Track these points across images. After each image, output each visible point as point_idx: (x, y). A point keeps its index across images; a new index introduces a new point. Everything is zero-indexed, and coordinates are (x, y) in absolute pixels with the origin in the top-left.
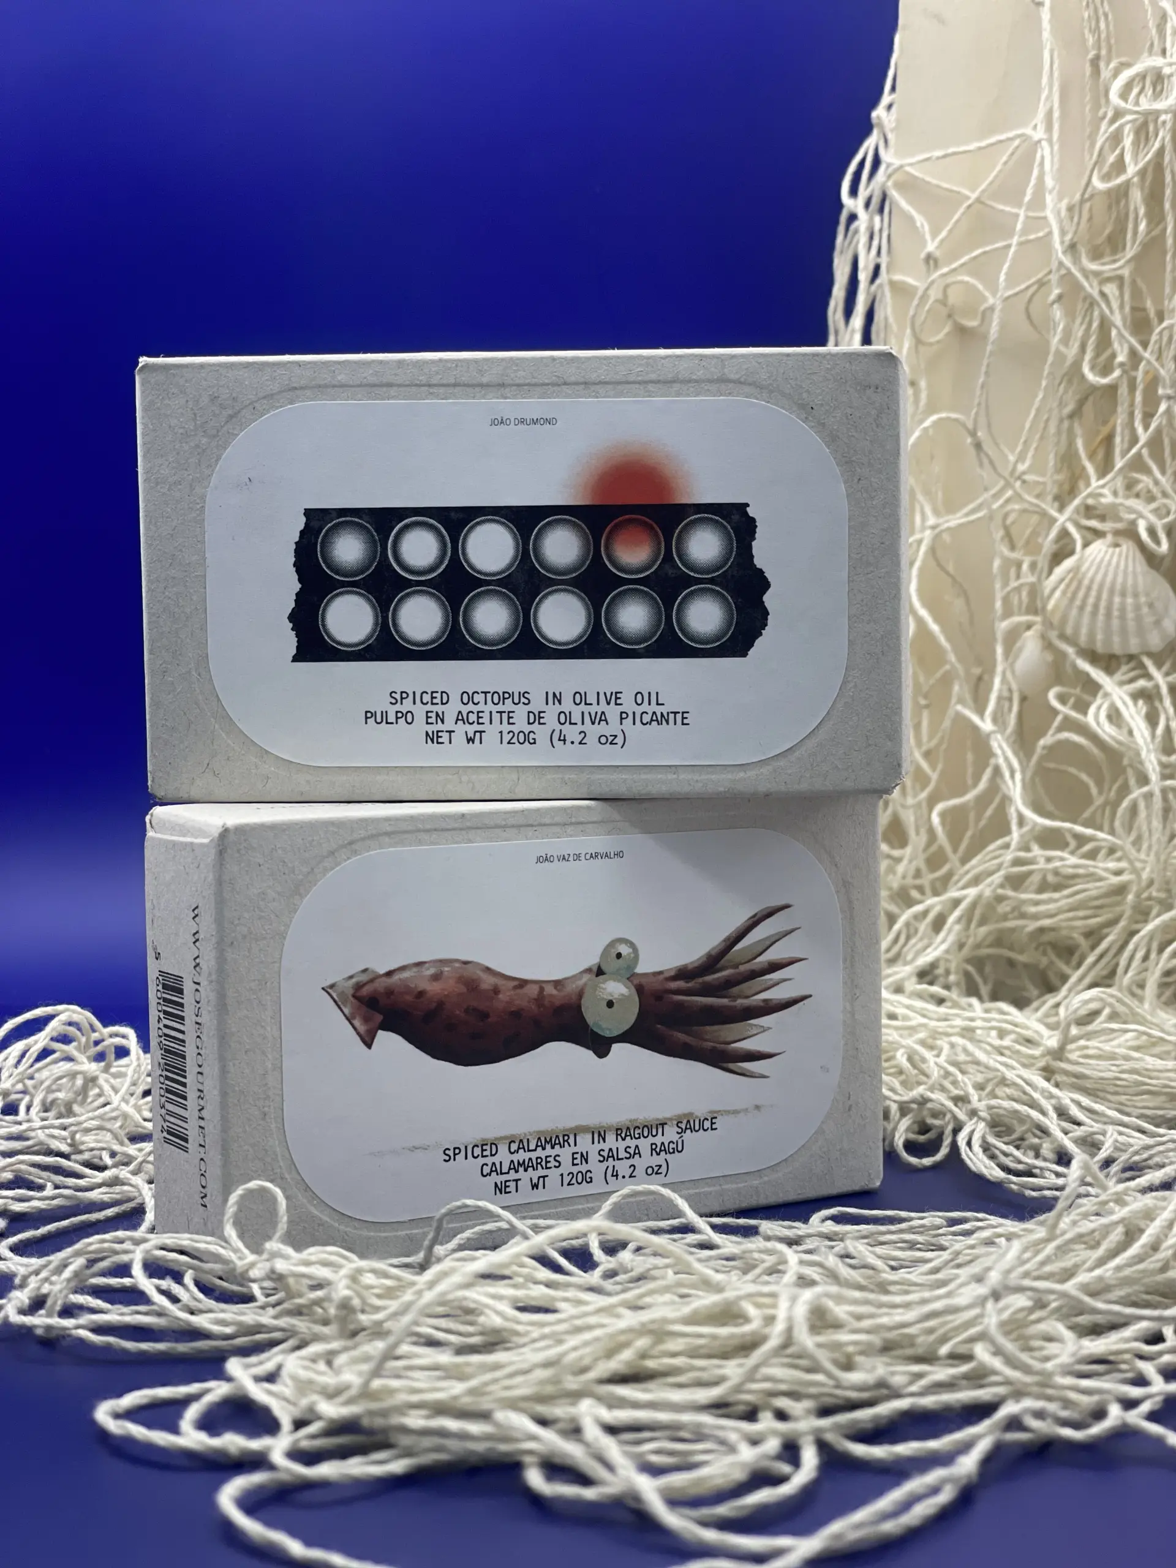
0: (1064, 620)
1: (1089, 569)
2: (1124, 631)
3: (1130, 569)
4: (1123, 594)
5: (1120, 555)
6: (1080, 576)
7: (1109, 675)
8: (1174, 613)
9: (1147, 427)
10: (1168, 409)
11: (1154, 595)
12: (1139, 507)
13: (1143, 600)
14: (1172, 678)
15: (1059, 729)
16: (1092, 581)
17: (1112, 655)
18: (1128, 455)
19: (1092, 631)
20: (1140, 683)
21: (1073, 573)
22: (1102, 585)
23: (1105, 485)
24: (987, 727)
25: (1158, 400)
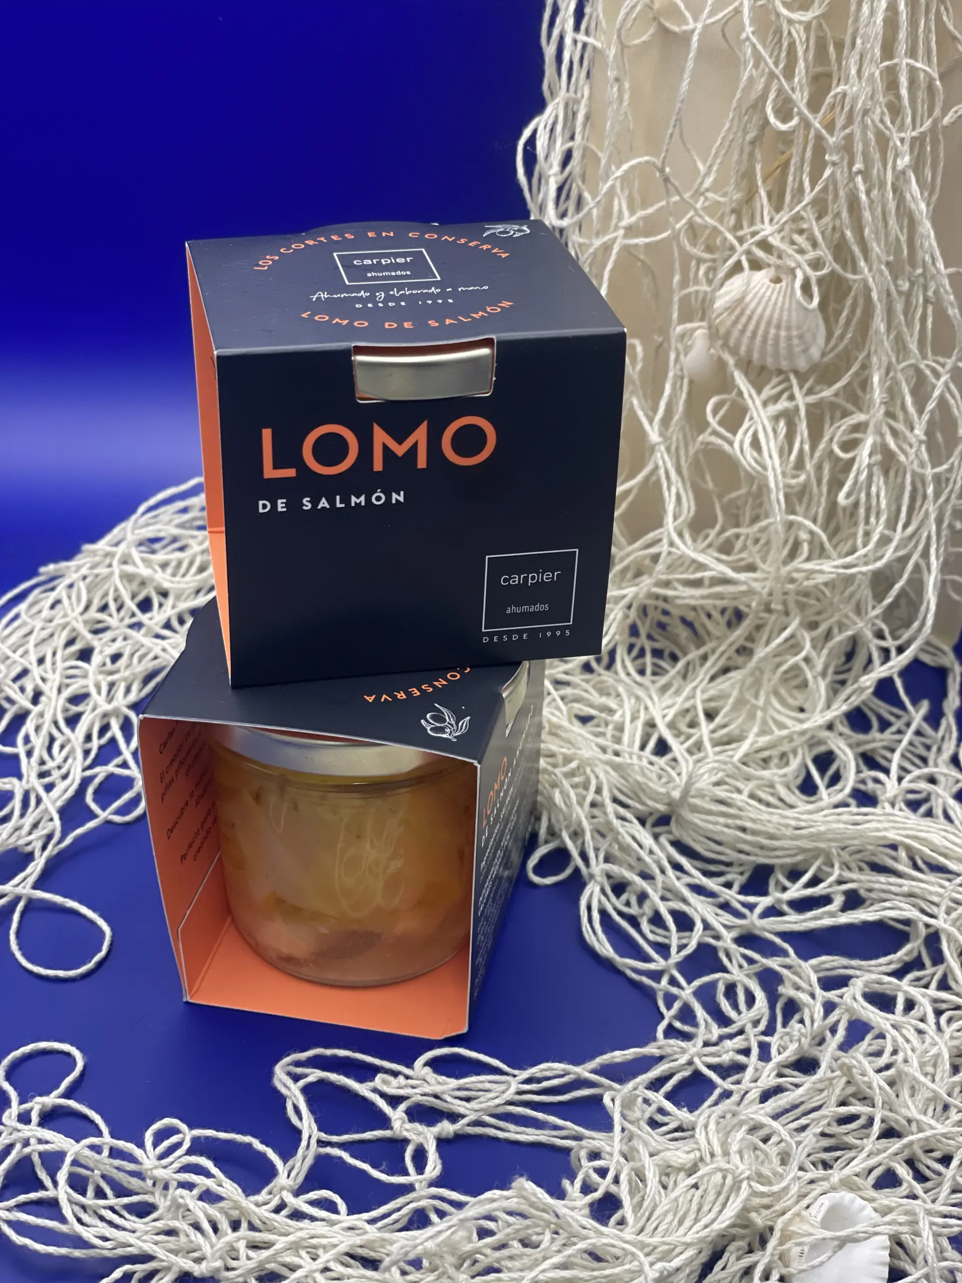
0: (728, 334)
1: (751, 300)
2: (776, 354)
3: (786, 306)
4: (778, 327)
5: (779, 292)
6: (743, 305)
7: (759, 392)
8: (821, 340)
9: (813, 184)
10: (833, 174)
11: (805, 328)
12: (798, 257)
13: (795, 333)
14: (811, 399)
15: (715, 433)
16: (753, 312)
17: (763, 368)
18: (791, 210)
19: (750, 351)
20: (783, 404)
21: (740, 301)
22: (761, 317)
23: (772, 234)
24: (654, 436)
25: (824, 165)
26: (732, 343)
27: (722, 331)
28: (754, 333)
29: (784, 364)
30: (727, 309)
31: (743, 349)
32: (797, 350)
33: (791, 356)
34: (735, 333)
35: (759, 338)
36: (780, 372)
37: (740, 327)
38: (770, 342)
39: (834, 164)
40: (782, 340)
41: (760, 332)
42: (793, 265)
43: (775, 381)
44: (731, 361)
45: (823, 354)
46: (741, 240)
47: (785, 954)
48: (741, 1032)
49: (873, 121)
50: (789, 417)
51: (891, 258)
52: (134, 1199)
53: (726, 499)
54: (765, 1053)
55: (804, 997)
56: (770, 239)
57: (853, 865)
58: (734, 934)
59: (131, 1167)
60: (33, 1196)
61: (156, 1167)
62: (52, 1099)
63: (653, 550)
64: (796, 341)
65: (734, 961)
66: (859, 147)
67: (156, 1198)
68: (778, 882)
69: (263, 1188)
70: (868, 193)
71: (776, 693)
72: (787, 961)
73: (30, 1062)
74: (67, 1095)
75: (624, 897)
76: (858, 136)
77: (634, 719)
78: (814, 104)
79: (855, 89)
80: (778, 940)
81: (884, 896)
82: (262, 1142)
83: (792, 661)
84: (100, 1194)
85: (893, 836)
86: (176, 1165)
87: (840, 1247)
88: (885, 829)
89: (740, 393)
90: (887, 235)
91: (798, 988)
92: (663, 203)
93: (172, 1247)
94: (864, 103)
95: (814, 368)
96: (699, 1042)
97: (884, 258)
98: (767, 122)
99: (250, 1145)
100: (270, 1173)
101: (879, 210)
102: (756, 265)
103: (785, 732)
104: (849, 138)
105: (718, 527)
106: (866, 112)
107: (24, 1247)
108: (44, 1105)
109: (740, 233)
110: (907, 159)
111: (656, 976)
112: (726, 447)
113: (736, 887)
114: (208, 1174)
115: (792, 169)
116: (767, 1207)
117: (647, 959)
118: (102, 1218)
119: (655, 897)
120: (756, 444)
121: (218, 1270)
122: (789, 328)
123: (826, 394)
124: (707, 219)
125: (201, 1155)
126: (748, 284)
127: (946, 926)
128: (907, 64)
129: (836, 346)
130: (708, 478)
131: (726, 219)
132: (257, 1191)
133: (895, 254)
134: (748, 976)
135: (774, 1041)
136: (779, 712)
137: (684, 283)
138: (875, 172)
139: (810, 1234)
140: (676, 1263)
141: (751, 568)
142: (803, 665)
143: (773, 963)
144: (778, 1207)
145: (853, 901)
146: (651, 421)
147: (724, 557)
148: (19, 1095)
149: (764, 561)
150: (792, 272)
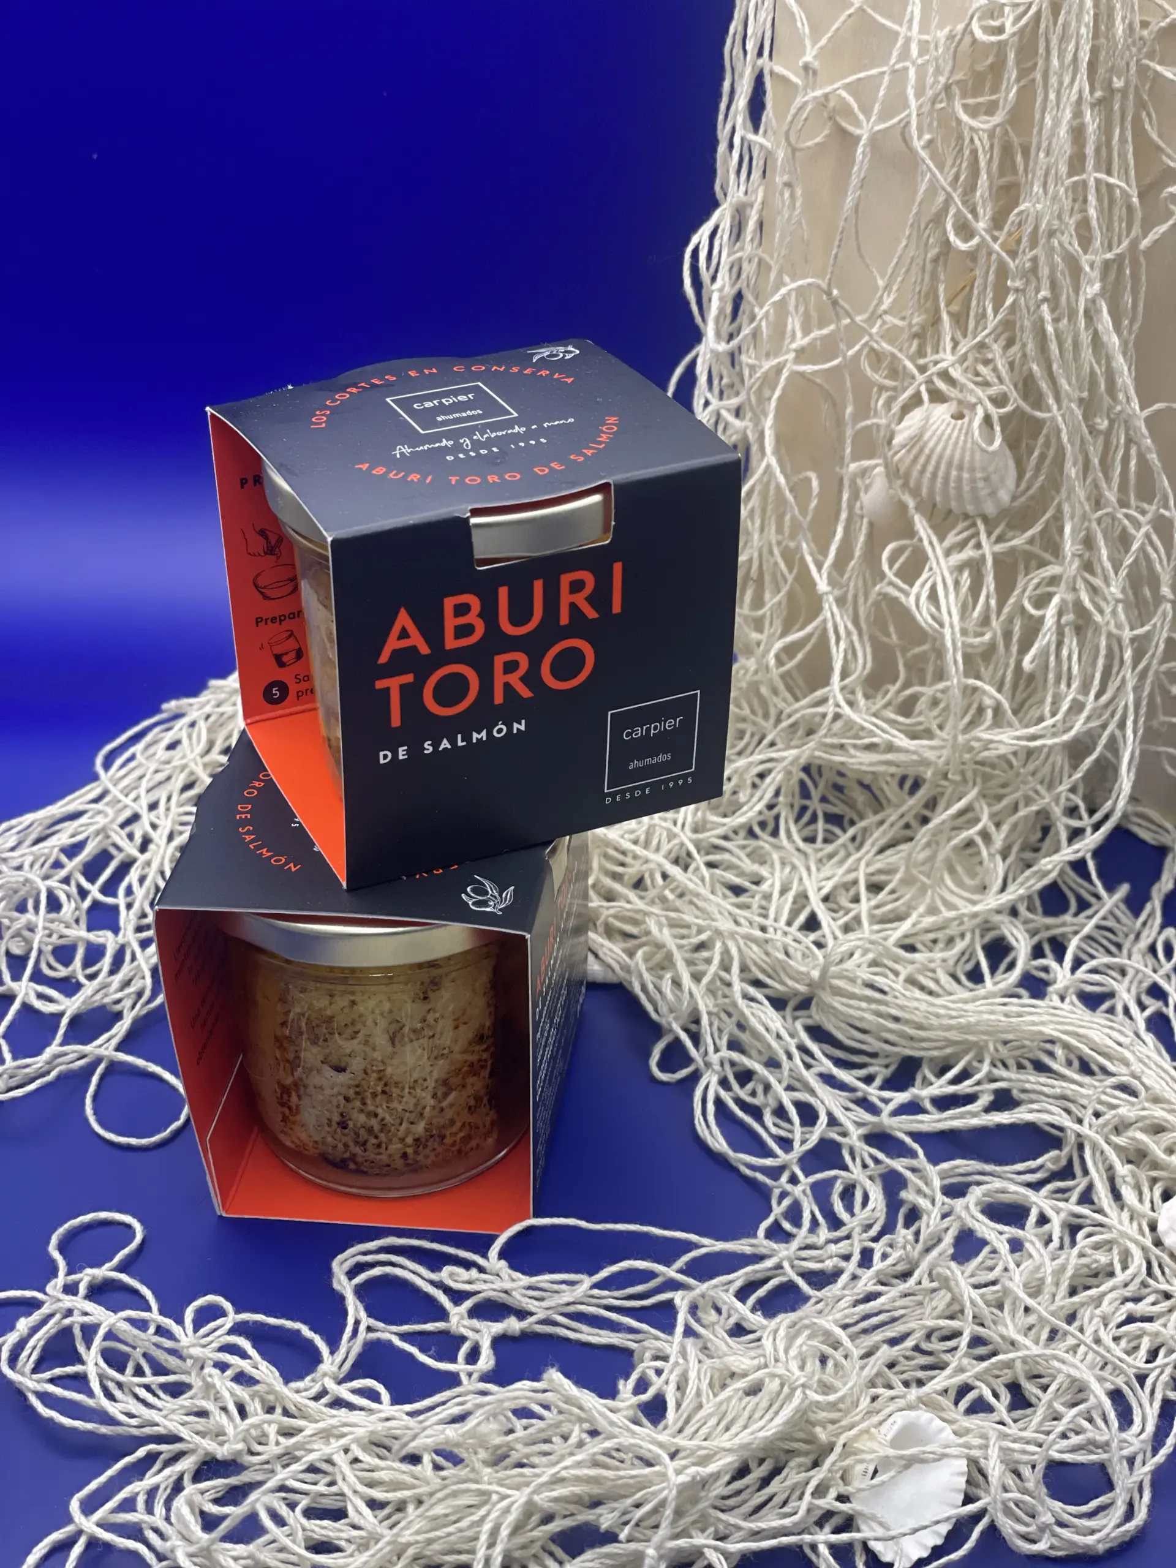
0: (908, 473)
1: (930, 438)
2: (960, 497)
3: (960, 444)
4: (960, 468)
5: (960, 430)
6: (921, 442)
7: (941, 539)
8: (1011, 482)
9: (996, 312)
10: (1014, 302)
11: (991, 469)
12: (979, 391)
13: (979, 475)
14: (1000, 548)
15: (891, 583)
16: (932, 451)
17: (950, 512)
18: (975, 337)
19: (931, 492)
20: (969, 553)
21: (917, 439)
22: (941, 457)
23: (953, 365)
24: (822, 586)
25: (1007, 291)
26: (912, 484)
27: (902, 470)
28: (935, 474)
29: (970, 509)
30: (904, 446)
31: (924, 491)
32: (984, 493)
33: (976, 500)
34: (915, 474)
35: (939, 480)
36: (966, 516)
37: (919, 467)
38: (952, 485)
39: (1017, 290)
40: (965, 482)
41: (941, 474)
42: (974, 400)
43: (961, 526)
44: (911, 504)
45: (1014, 498)
46: (922, 369)
47: (913, 1154)
48: (848, 1237)
49: (1061, 244)
50: (975, 567)
51: (1085, 394)
52: (171, 1378)
53: (909, 654)
54: (866, 1258)
55: (923, 1203)
56: (951, 370)
57: (1011, 1062)
58: (862, 1131)
59: (168, 1344)
60: (70, 1369)
61: (194, 1345)
62: (105, 1272)
63: (821, 709)
64: (981, 484)
65: (858, 1160)
66: (1044, 272)
67: (192, 1379)
68: (924, 1078)
69: (307, 1374)
70: (1056, 321)
71: (952, 871)
72: (914, 1163)
73: (89, 1233)
74: (120, 1268)
75: (750, 1086)
76: (1042, 260)
77: (783, 892)
78: (998, 222)
79: (1039, 206)
80: (908, 1140)
81: (1033, 1096)
82: (311, 1329)
83: (965, 835)
84: (139, 1372)
85: (1049, 1030)
86: (215, 1345)
87: (907, 1467)
88: (1043, 1023)
89: (921, 540)
90: (1079, 369)
91: (919, 1191)
92: (832, 327)
93: (200, 1428)
94: (1049, 223)
95: (1004, 513)
96: (795, 1244)
97: (1076, 395)
98: (947, 242)
99: (298, 1331)
100: (316, 1359)
101: (1070, 341)
102: (937, 397)
103: (952, 914)
104: (1035, 260)
105: (898, 684)
106: (1051, 234)
107: (51, 1420)
108: (94, 1277)
109: (921, 362)
110: (1097, 286)
111: (775, 1173)
112: (903, 598)
113: (878, 1082)
114: (244, 1355)
115: (976, 292)
116: (833, 1422)
117: (770, 1154)
118: (136, 1397)
119: (778, 1088)
120: (933, 596)
121: (240, 1452)
122: (972, 470)
123: (1015, 542)
124: (885, 345)
125: (240, 1335)
126: (927, 419)
127: (1091, 1134)
128: (1098, 181)
129: (1028, 488)
130: (892, 629)
131: (905, 346)
132: (301, 1378)
133: (1089, 390)
134: (871, 1178)
135: (878, 1248)
136: (952, 892)
137: (859, 415)
138: (1063, 299)
139: (875, 1452)
140: (712, 1468)
141: (928, 734)
142: (979, 840)
143: (898, 1165)
144: (843, 1423)
145: (1003, 1100)
146: (819, 567)
147: (901, 719)
148: (68, 1264)
149: (941, 727)
150: (973, 407)
